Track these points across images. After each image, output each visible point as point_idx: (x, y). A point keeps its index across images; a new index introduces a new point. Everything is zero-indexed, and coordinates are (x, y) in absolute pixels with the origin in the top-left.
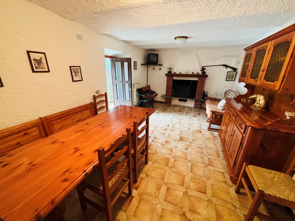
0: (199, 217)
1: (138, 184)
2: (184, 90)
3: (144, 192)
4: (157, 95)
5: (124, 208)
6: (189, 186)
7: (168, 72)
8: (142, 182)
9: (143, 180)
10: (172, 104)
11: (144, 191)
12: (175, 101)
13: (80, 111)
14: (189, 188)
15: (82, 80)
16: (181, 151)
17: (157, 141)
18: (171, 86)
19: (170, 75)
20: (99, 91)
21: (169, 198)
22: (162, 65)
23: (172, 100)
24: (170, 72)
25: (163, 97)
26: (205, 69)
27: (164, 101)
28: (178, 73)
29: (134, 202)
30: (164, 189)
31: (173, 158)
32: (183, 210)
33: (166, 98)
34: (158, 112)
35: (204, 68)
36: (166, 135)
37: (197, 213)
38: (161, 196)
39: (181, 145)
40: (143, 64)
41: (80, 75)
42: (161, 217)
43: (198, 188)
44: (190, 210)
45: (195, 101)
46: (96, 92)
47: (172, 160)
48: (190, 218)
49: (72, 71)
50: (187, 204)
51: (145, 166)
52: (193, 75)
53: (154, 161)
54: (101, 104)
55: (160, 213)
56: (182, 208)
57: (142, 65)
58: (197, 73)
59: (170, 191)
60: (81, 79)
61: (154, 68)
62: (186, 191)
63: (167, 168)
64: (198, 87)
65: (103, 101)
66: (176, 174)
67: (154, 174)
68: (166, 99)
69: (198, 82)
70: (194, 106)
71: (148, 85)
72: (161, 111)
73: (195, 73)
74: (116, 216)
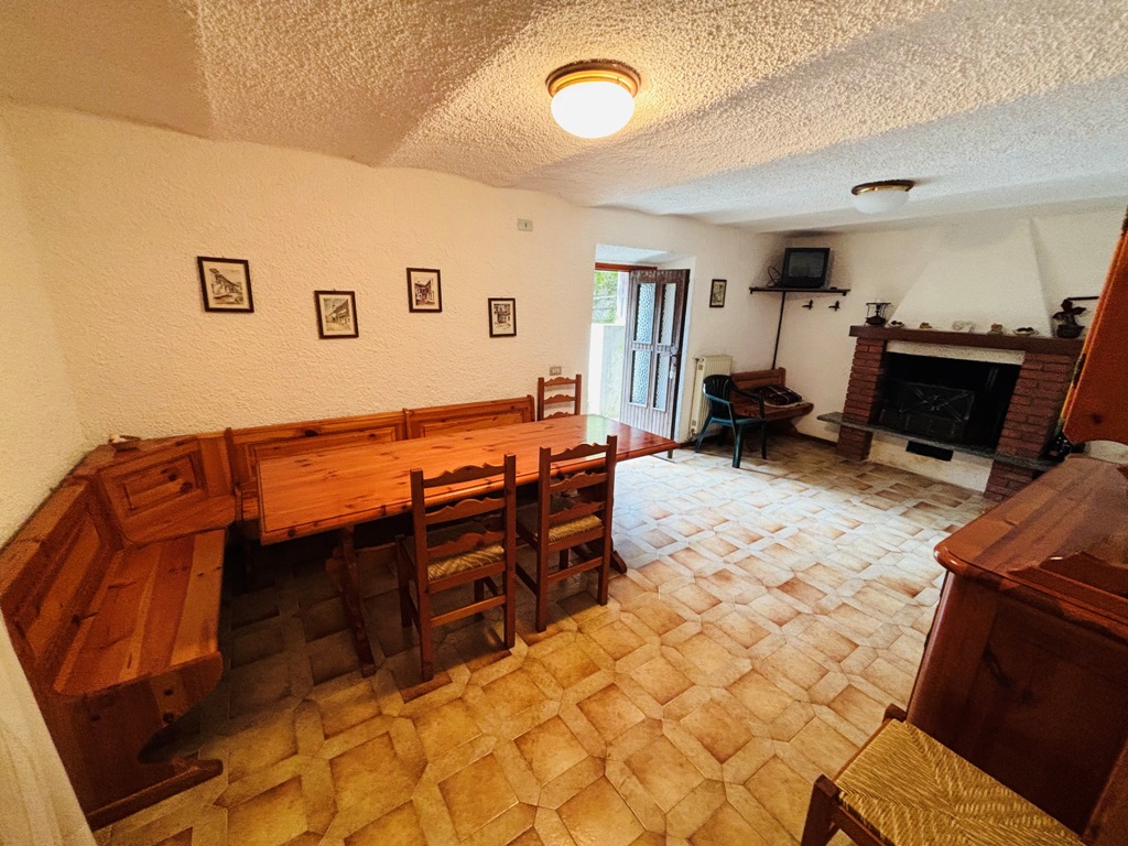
0: (640, 789)
1: (541, 635)
2: (935, 404)
3: (544, 659)
4: (809, 408)
5: (474, 663)
6: (683, 716)
7: (869, 320)
8: (554, 638)
9: (561, 634)
10: (871, 458)
11: (544, 656)
12: (890, 450)
13: (492, 414)
14: (678, 718)
15: (514, 335)
16: (753, 619)
17: (689, 560)
18: (874, 379)
19: (876, 331)
20: (560, 368)
21: (594, 707)
22: (844, 293)
23: (874, 442)
24: (877, 321)
25: (834, 421)
26: (1080, 311)
27: (834, 437)
28: (914, 325)
29: (505, 666)
30: (597, 681)
31: (702, 624)
32: (609, 750)
33: (843, 427)
34: (777, 477)
35: (1076, 304)
36: (738, 556)
37: (642, 781)
38: (579, 690)
39: (766, 604)
40: (759, 286)
41: (511, 322)
42: (540, 726)
43: (709, 735)
44: (628, 763)
45: (996, 462)
46: (551, 371)
47: (691, 628)
48: (613, 777)
49: (493, 310)
50: (632, 745)
51: (593, 605)
52: (996, 339)
53: (629, 606)
54: (560, 406)
55: (544, 718)
56: (608, 744)
57: (753, 290)
58: (1020, 330)
59: (613, 694)
60: (512, 332)
61: (811, 302)
62: (660, 721)
63: (656, 640)
64: (1015, 399)
65: (568, 398)
66: (669, 667)
67: (601, 636)
68: (843, 430)
69: (1022, 373)
70: (987, 490)
71: (777, 367)
72: (791, 476)
73: (1010, 329)
74: (451, 667)
